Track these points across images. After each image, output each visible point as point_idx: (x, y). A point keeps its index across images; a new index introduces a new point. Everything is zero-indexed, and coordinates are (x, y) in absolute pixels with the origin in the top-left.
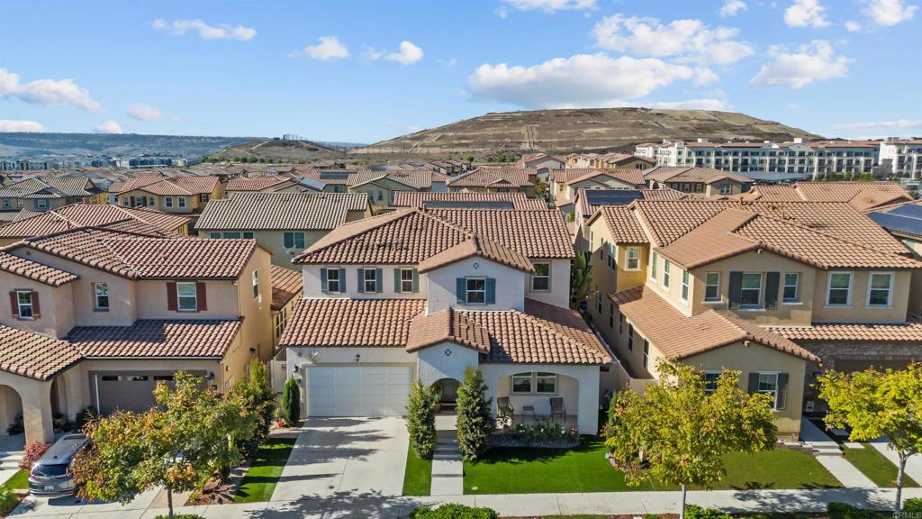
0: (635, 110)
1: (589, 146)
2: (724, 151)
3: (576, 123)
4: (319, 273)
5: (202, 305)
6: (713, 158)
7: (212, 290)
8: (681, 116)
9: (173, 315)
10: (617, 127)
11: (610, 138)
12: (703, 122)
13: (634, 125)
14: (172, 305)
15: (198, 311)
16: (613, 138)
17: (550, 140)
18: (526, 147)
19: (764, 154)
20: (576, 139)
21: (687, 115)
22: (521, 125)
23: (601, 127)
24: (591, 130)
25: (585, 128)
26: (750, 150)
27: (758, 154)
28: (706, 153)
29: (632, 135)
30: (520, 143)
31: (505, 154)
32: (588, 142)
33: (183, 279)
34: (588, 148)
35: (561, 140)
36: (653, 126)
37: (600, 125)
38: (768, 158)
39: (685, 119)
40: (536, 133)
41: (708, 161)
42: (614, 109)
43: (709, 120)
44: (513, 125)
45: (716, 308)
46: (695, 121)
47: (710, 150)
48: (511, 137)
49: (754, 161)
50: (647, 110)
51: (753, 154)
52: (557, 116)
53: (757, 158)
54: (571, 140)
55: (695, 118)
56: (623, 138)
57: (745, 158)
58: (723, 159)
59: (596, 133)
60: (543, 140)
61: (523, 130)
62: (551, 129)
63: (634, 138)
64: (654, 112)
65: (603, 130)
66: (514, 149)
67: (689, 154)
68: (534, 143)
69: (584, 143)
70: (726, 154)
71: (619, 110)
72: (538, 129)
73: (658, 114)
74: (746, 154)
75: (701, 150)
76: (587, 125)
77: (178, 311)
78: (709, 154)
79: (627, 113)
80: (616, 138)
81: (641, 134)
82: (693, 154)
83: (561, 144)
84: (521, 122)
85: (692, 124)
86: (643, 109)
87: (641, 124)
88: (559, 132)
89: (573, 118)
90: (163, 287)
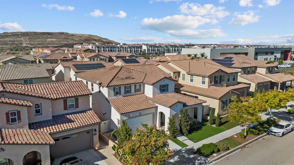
0: (64, 33)
1: (50, 45)
2: (105, 47)
3: (43, 37)
4: (113, 89)
5: (77, 106)
6: (102, 49)
7: (80, 100)
8: (79, 36)
9: (66, 112)
10: (58, 39)
11: (57, 43)
12: (87, 38)
13: (64, 38)
14: (65, 108)
15: (75, 109)
16: (58, 43)
17: (34, 43)
18: (24, 45)
19: (116, 48)
20: (45, 43)
21: (81, 35)
22: (21, 37)
23: (53, 39)
24: (49, 40)
25: (47, 39)
26: (112, 47)
27: (114, 48)
28: (100, 48)
29: (64, 42)
30: (22, 44)
31: (17, 48)
32: (50, 44)
33: (70, 97)
34: (50, 46)
35: (39, 43)
36: (71, 39)
37: (53, 38)
38: (117, 49)
39: (81, 37)
40: (28, 40)
41: (101, 50)
42: (56, 33)
43: (88, 37)
44: (18, 37)
45: (212, 85)
46: (84, 38)
47: (101, 47)
48: (17, 42)
49: (114, 50)
50: (68, 33)
51: (113, 48)
52: (35, 34)
53: (114, 49)
54: (43, 43)
55: (84, 37)
56: (61, 43)
57: (111, 49)
58: (105, 49)
59: (52, 41)
60: (32, 43)
61: (22, 39)
62: (34, 39)
63: (66, 42)
64: (71, 34)
65: (54, 40)
66: (21, 46)
67: (95, 48)
68: (28, 44)
69: (48, 44)
70: (106, 48)
71: (58, 33)
72: (28, 39)
73: (72, 35)
74: (111, 48)
75: (98, 46)
76: (48, 38)
77: (67, 110)
78: (101, 48)
79: (61, 34)
80: (59, 42)
81: (67, 41)
82: (96, 48)
83: (39, 44)
84: (20, 36)
85: (83, 38)
86: (66, 33)
87: (67, 38)
88: (37, 40)
89: (41, 35)
90: (62, 101)
